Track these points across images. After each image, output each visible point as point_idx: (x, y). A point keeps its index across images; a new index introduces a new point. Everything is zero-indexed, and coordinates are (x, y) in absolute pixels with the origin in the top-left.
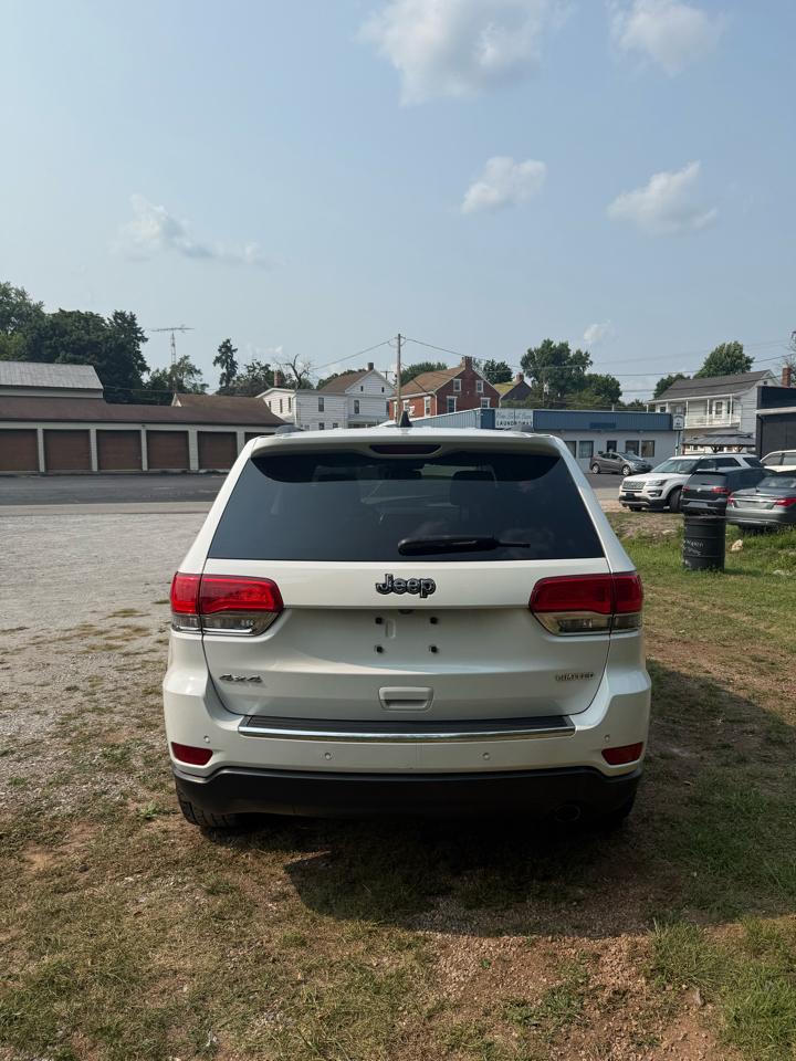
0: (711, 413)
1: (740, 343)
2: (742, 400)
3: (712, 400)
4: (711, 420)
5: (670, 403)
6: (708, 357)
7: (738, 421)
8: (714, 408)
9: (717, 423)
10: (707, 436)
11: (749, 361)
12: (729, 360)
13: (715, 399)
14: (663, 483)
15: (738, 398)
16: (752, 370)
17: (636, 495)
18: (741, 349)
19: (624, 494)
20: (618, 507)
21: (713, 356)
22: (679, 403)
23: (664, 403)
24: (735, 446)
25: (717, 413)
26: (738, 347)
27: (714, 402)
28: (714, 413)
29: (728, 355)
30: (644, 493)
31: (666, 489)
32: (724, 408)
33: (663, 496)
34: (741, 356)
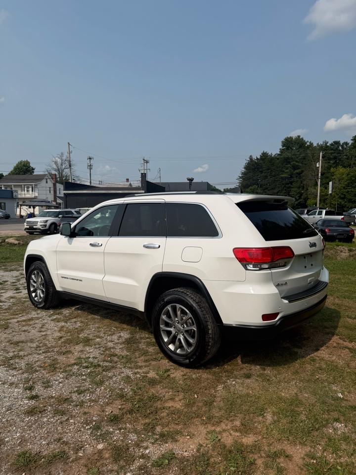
0: (24, 191)
1: (29, 161)
2: (38, 186)
3: (24, 185)
4: (25, 194)
5: (4, 185)
6: (15, 165)
7: (37, 195)
8: (26, 189)
9: (28, 196)
10: (30, 201)
11: (33, 169)
12: (25, 168)
13: (27, 185)
14: (47, 221)
15: (36, 185)
16: (35, 173)
17: (34, 227)
18: (29, 164)
19: (28, 227)
20: (24, 233)
21: (17, 165)
22: (9, 186)
23: (2, 185)
24: (45, 206)
25: (27, 191)
26: (28, 163)
27: (26, 186)
28: (26, 191)
29: (24, 166)
30: (39, 226)
31: (48, 224)
32: (30, 189)
33: (47, 227)
34: (29, 167)
